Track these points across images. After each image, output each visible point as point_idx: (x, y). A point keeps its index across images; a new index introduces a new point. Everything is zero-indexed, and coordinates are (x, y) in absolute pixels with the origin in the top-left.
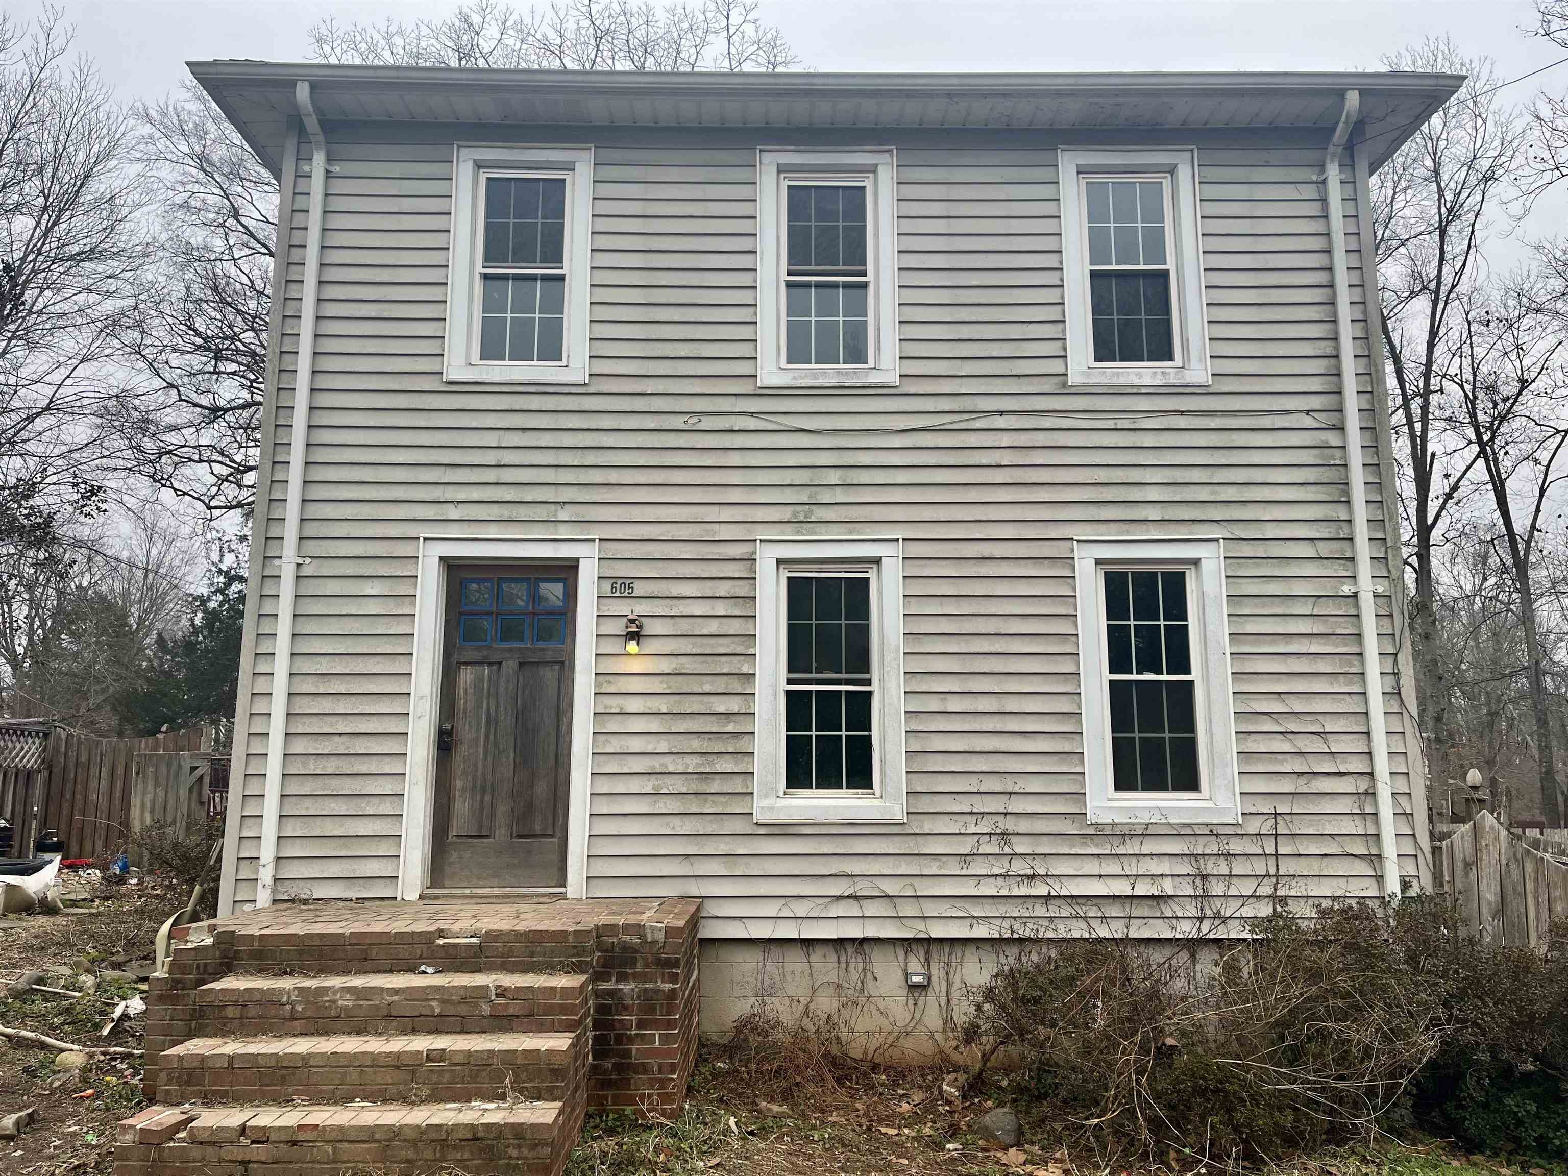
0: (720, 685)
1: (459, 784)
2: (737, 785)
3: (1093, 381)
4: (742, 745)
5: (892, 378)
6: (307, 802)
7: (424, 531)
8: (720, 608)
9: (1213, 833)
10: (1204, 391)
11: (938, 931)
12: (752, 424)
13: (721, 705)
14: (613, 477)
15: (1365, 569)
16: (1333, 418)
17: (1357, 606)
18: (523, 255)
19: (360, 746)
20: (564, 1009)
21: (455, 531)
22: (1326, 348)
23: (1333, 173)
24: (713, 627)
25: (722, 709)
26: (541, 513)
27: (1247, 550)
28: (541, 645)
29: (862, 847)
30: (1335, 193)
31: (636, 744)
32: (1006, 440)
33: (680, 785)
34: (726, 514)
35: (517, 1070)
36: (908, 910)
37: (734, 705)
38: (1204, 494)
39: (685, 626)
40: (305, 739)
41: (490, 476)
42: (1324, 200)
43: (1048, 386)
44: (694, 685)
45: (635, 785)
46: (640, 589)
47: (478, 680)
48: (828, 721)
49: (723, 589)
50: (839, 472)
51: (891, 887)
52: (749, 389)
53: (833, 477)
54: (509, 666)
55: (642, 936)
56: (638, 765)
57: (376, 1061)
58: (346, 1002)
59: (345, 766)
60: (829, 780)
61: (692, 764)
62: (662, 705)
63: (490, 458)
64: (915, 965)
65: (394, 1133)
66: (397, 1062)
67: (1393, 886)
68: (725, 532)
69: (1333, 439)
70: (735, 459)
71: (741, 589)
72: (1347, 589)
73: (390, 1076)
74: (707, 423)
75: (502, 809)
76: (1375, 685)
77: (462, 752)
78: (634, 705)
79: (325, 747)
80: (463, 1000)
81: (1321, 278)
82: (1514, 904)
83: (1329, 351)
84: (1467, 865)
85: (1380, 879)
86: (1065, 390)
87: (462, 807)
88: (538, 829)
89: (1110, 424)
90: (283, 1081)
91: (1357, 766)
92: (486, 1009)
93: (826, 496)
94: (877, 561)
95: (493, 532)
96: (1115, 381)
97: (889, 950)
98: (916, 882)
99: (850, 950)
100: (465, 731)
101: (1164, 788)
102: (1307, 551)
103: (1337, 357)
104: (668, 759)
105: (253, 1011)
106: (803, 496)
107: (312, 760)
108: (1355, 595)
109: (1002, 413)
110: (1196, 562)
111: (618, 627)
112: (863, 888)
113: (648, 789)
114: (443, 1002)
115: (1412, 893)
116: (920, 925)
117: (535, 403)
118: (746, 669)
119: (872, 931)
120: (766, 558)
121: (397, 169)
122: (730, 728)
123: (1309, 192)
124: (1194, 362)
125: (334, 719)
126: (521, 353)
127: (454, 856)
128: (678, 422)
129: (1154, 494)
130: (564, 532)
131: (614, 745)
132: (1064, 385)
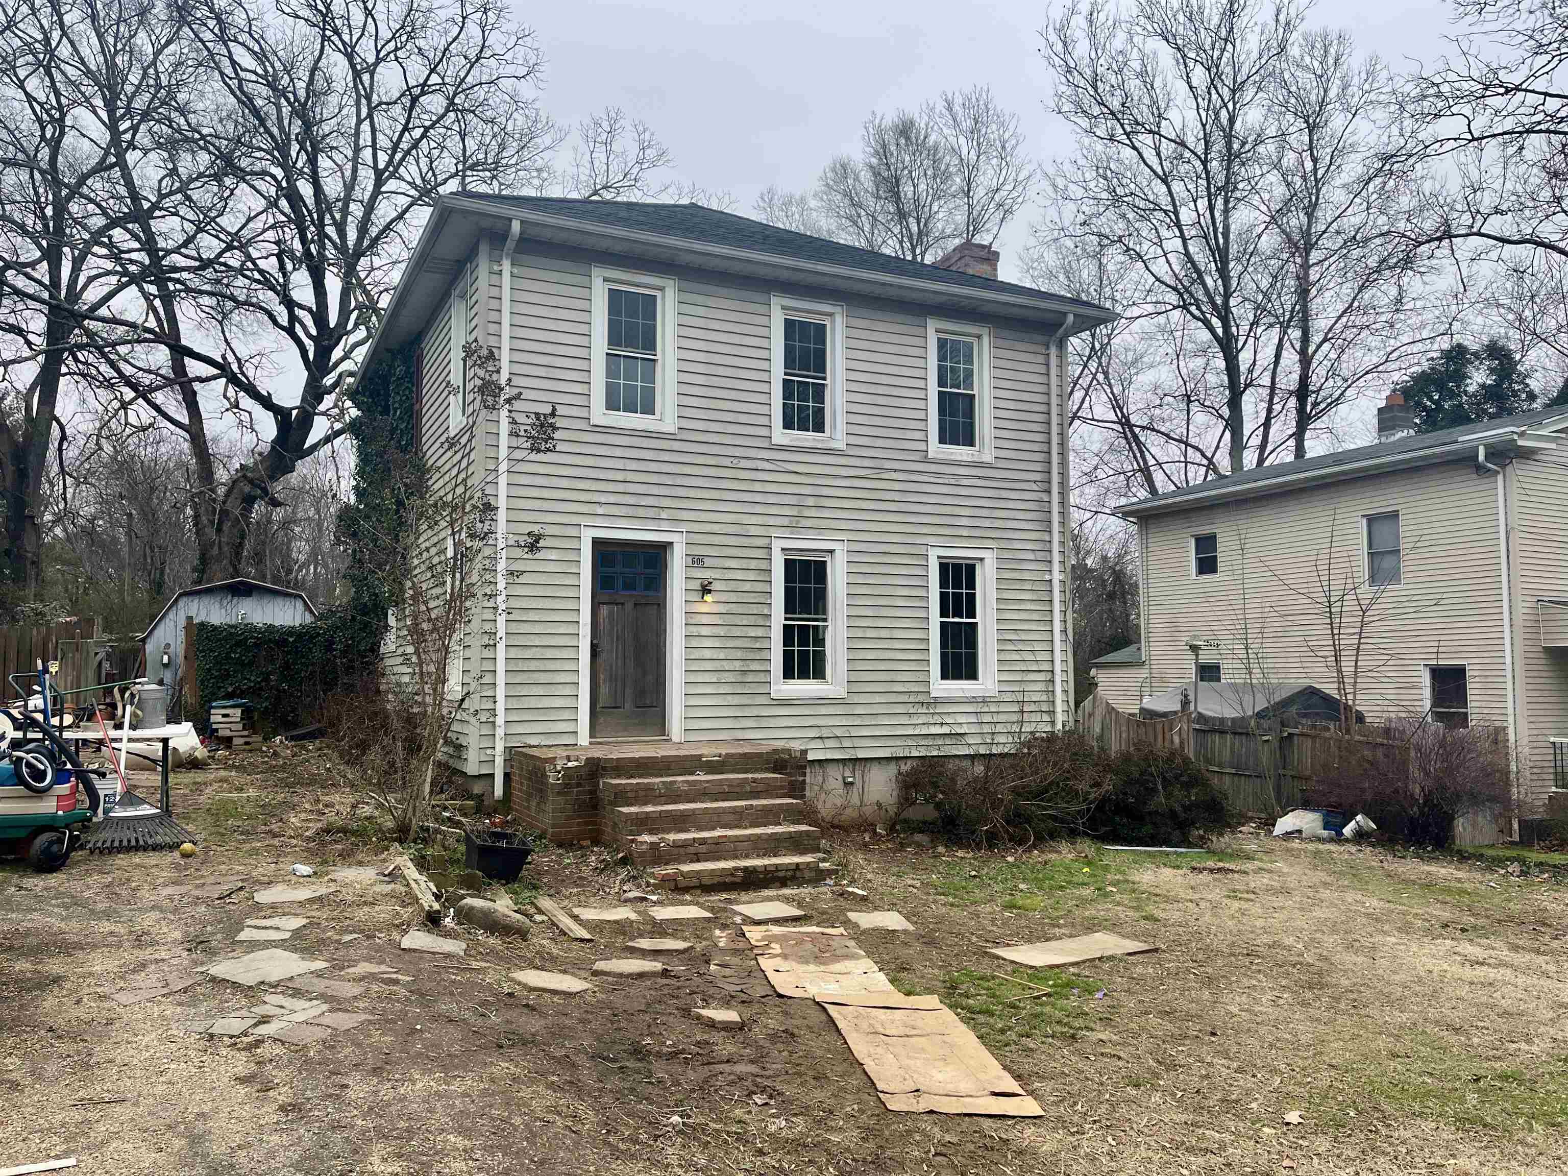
0: (751, 620)
1: (602, 677)
2: (761, 677)
3: (940, 456)
4: (764, 655)
5: (841, 445)
6: (519, 687)
7: (584, 521)
8: (752, 576)
9: (984, 701)
10: (991, 467)
11: (861, 754)
12: (767, 466)
13: (752, 632)
14: (692, 493)
15: (1056, 567)
16: (1046, 485)
17: (1051, 586)
18: (631, 343)
19: (549, 653)
20: (782, 787)
21: (599, 522)
22: (1044, 448)
23: (1053, 351)
24: (747, 587)
25: (753, 635)
26: (651, 513)
27: (1006, 555)
28: (647, 593)
29: (823, 710)
30: (1054, 361)
31: (708, 654)
32: (897, 486)
33: (730, 677)
34: (754, 520)
35: (783, 811)
36: (847, 743)
37: (760, 632)
38: (987, 523)
39: (732, 586)
40: (515, 649)
41: (620, 487)
42: (1047, 365)
43: (917, 457)
44: (737, 620)
45: (707, 678)
46: (708, 562)
47: (611, 613)
48: (804, 642)
49: (753, 564)
50: (812, 499)
51: (839, 732)
52: (766, 445)
53: (811, 501)
54: (629, 606)
55: (790, 755)
56: (708, 666)
57: (724, 811)
58: (685, 787)
59: (541, 665)
60: (804, 675)
61: (738, 665)
62: (721, 631)
63: (620, 476)
64: (847, 773)
65: (759, 836)
66: (734, 811)
67: (1059, 726)
68: (753, 531)
69: (1045, 497)
70: (758, 487)
71: (763, 565)
72: (1047, 577)
73: (731, 817)
74: (744, 464)
75: (628, 691)
76: (1057, 626)
77: (603, 657)
78: (705, 631)
79: (528, 653)
80: (738, 785)
81: (1043, 408)
82: (1106, 732)
83: (1046, 449)
84: (1090, 715)
85: (1053, 723)
86: (926, 460)
87: (604, 690)
88: (648, 702)
89: (946, 481)
90: (684, 822)
91: (1046, 667)
92: (748, 789)
93: (807, 513)
94: (832, 552)
95: (624, 523)
96: (949, 457)
97: (835, 765)
98: (850, 729)
99: (816, 764)
100: (605, 644)
101: (960, 678)
102: (1031, 556)
103: (1049, 453)
104: (724, 663)
105: (642, 793)
106: (794, 512)
107: (520, 662)
108: (1051, 581)
109: (895, 471)
110: (982, 559)
111: (696, 585)
112: (825, 733)
113: (714, 680)
114: (729, 786)
115: (1067, 729)
116: (852, 751)
117: (646, 443)
118: (766, 612)
119: (829, 757)
120: (777, 546)
121: (555, 276)
122: (758, 646)
123: (1041, 359)
124: (986, 451)
125: (532, 637)
126: (631, 408)
127: (602, 720)
128: (726, 462)
129: (965, 522)
130: (665, 526)
131: (697, 654)
132: (926, 457)
